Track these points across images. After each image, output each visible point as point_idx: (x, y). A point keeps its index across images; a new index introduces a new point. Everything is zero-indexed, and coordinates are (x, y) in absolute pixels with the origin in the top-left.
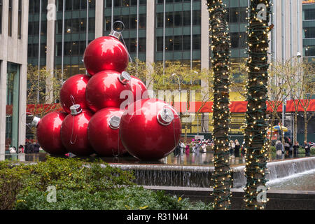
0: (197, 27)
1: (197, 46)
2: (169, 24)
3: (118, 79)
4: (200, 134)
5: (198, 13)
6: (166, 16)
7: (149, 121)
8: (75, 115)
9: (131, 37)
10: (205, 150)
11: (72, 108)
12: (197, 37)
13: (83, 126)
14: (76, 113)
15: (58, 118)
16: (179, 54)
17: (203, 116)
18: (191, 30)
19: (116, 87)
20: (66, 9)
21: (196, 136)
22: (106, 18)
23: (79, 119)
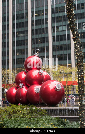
0: (69, 51)
1: (70, 58)
2: (58, 50)
3: (38, 73)
4: (72, 94)
5: (69, 45)
6: (57, 47)
7: (51, 89)
8: (22, 88)
9: (43, 56)
10: (75, 101)
11: (20, 85)
12: (70, 55)
13: (25, 92)
14: (22, 87)
15: (15, 89)
16: (62, 62)
17: (73, 87)
18: (67, 52)
19: (37, 76)
20: (17, 45)
21: (71, 95)
22: (33, 48)
23: (23, 89)
